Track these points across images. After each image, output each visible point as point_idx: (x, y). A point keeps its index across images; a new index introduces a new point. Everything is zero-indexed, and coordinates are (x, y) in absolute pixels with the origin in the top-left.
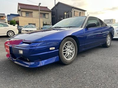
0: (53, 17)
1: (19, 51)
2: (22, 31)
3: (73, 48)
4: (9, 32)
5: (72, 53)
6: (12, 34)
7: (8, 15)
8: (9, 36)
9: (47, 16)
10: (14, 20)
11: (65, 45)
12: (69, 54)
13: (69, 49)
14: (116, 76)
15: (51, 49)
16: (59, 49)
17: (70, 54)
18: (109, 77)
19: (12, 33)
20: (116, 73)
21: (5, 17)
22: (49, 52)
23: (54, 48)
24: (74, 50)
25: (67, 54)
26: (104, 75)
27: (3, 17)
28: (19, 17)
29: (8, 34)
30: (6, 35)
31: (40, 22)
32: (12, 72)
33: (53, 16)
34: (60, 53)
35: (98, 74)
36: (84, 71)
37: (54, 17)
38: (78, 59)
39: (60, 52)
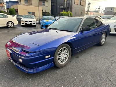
0: (52, 5)
1: (19, 59)
2: (21, 22)
3: (67, 52)
4: (9, 23)
5: (66, 57)
6: (12, 25)
7: (7, 2)
8: (9, 26)
9: (46, 4)
10: (13, 8)
11: (60, 51)
12: (63, 58)
13: (64, 54)
14: (100, 83)
15: (46, 57)
16: (54, 56)
17: (65, 58)
18: (94, 83)
19: (11, 23)
20: (101, 79)
21: (4, 4)
22: (45, 60)
23: (49, 56)
24: (68, 55)
25: (62, 59)
26: (90, 81)
27: (2, 3)
28: (18, 5)
29: (8, 25)
30: (6, 26)
31: (40, 10)
32: (13, 75)
33: (52, 3)
34: (55, 60)
35: (86, 79)
36: (75, 76)
37: (54, 5)
38: (72, 60)
39: (55, 58)
